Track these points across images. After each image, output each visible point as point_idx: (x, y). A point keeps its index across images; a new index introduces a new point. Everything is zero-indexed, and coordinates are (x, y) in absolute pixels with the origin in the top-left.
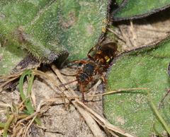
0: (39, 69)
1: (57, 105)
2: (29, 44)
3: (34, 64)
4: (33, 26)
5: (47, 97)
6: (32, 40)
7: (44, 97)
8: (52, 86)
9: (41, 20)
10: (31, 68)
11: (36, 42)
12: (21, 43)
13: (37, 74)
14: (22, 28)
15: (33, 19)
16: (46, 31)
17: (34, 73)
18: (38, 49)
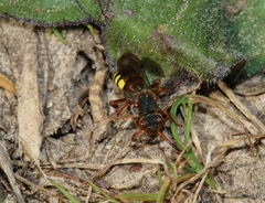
0: (198, 92)
1: (237, 149)
2: (179, 54)
3: (189, 85)
4: (180, 21)
5: (218, 137)
6: (184, 47)
7: (213, 138)
8: (224, 118)
9: (191, 9)
10: (185, 92)
11: (191, 50)
12: (164, 54)
13: (197, 101)
14: (163, 29)
15: (178, 9)
16: (203, 28)
17: (191, 100)
18: (194, 62)
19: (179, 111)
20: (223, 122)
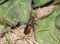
0: (11, 28)
1: (19, 39)
2: (7, 21)
4: (7, 14)
5: (15, 37)
6: (8, 19)
7: (14, 38)
8: (16, 33)
9: (9, 12)
10: (8, 28)
12: (4, 21)
14: (3, 16)
15: (6, 12)
16: (12, 15)
17: (10, 30)
18: (10, 22)
19: (7, 32)
20: (16, 34)
